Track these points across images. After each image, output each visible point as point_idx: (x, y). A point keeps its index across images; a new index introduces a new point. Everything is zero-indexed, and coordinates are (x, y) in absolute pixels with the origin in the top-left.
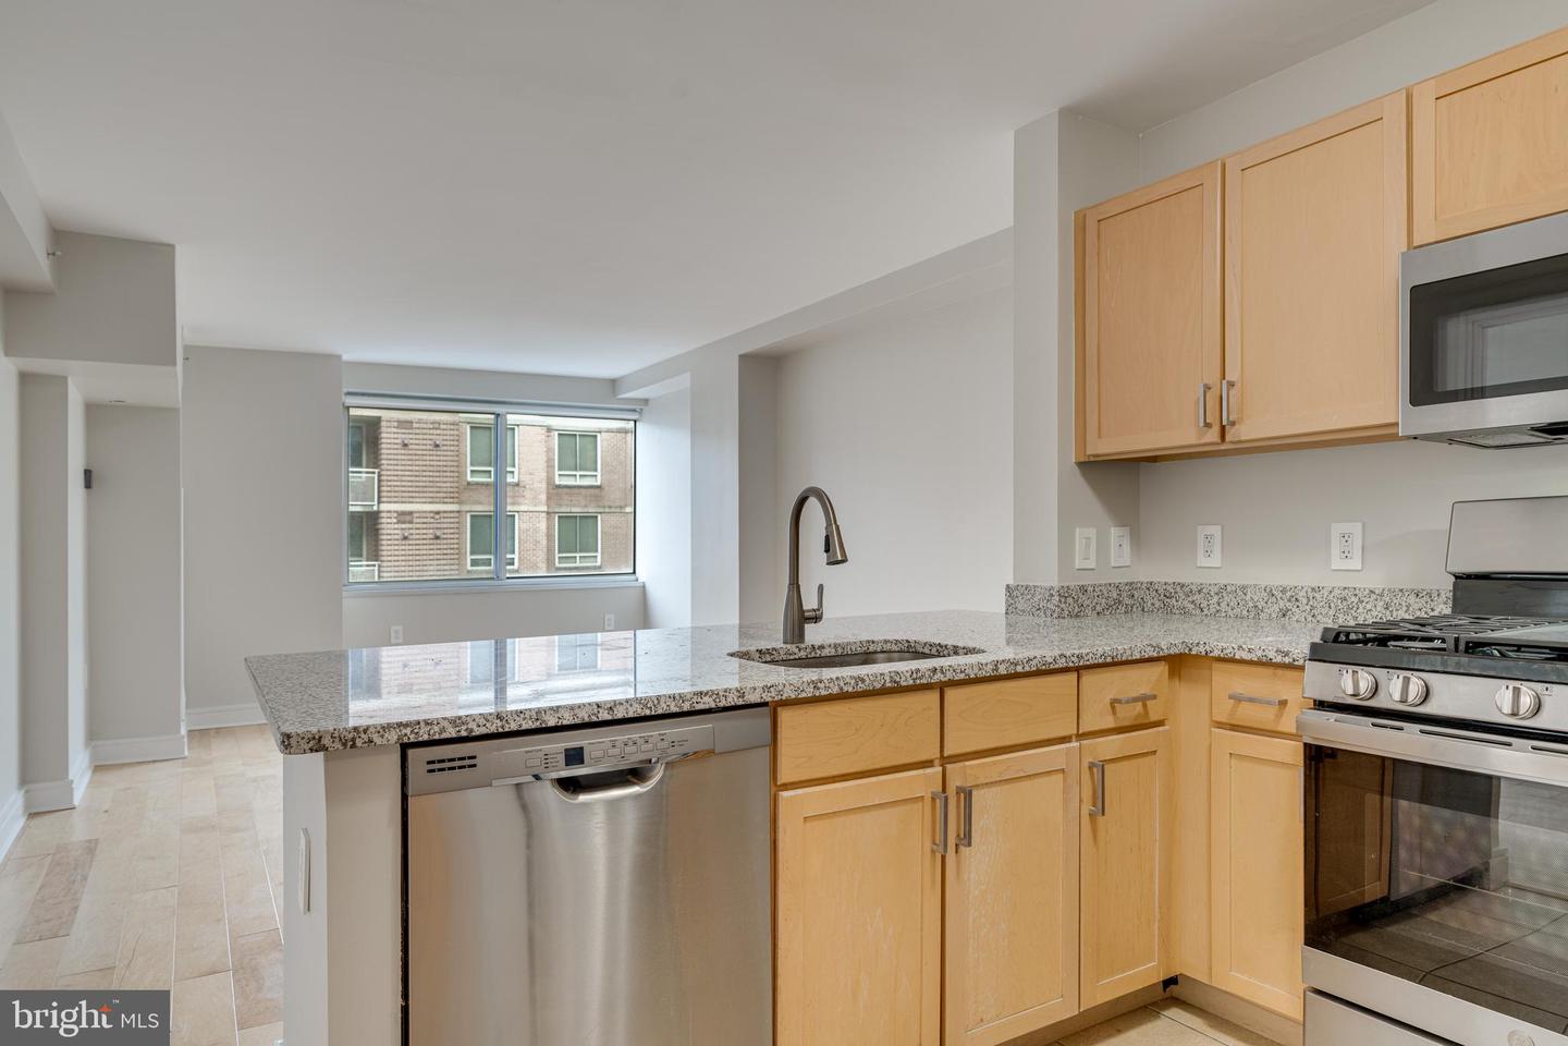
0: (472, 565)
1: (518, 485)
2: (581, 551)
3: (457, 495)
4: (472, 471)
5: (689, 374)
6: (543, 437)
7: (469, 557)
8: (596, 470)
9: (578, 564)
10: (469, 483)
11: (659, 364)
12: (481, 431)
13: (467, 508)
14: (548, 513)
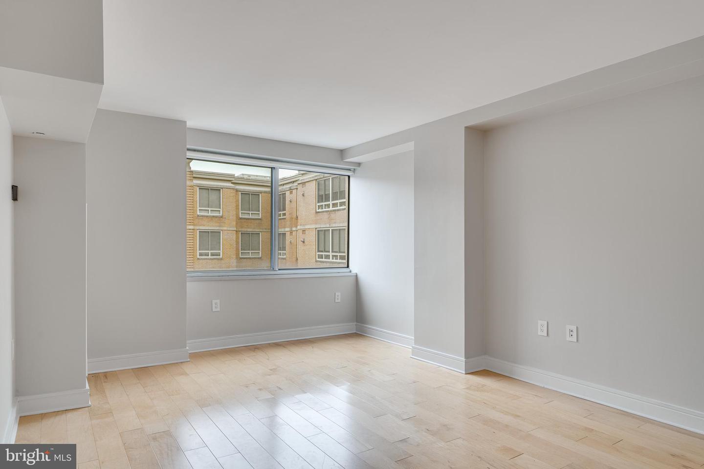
0: (199, 256)
1: (222, 217)
2: (252, 250)
3: (192, 221)
4: (199, 210)
5: (413, 143)
6: (234, 194)
7: (198, 252)
8: (259, 211)
9: (250, 256)
10: (198, 216)
11: (398, 134)
12: (204, 190)
13: (198, 228)
14: (236, 231)
